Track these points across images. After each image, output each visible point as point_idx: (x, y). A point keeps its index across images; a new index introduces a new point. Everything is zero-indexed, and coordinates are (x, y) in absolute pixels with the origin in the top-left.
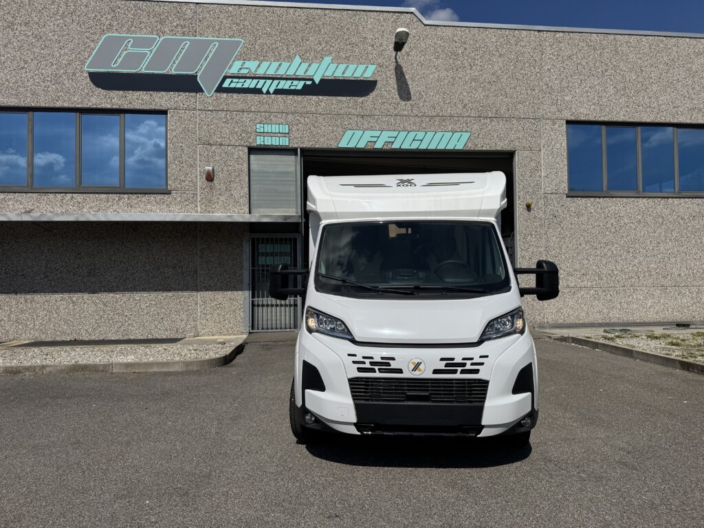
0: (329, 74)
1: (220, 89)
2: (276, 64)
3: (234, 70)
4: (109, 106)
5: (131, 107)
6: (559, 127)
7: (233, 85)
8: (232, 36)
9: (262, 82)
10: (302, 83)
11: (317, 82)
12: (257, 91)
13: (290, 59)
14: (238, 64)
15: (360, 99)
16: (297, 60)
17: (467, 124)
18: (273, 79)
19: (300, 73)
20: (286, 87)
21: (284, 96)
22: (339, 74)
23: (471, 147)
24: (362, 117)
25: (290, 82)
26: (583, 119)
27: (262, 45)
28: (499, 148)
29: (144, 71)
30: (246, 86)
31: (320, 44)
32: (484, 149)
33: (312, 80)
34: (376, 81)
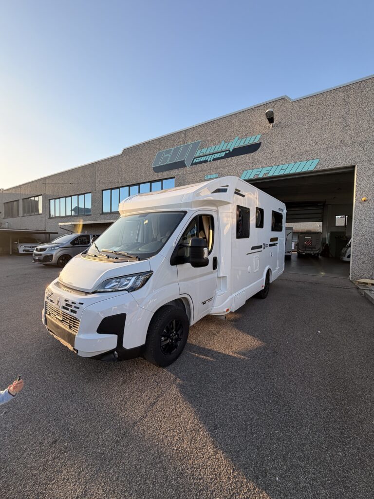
0: (237, 146)
1: (193, 164)
2: (213, 147)
3: (198, 155)
4: (158, 179)
5: (164, 178)
7: (197, 161)
8: (198, 140)
9: (208, 157)
10: (224, 153)
11: (231, 151)
12: (206, 161)
13: (220, 143)
14: (199, 151)
15: (252, 154)
16: (223, 142)
17: (317, 154)
18: (212, 154)
19: (224, 149)
20: (218, 157)
21: (216, 161)
22: (242, 144)
23: (319, 168)
24: (253, 163)
25: (219, 154)
27: (208, 140)
28: (342, 165)
29: (168, 163)
30: (202, 160)
31: (233, 132)
32: (330, 167)
33: (229, 150)
34: (261, 143)
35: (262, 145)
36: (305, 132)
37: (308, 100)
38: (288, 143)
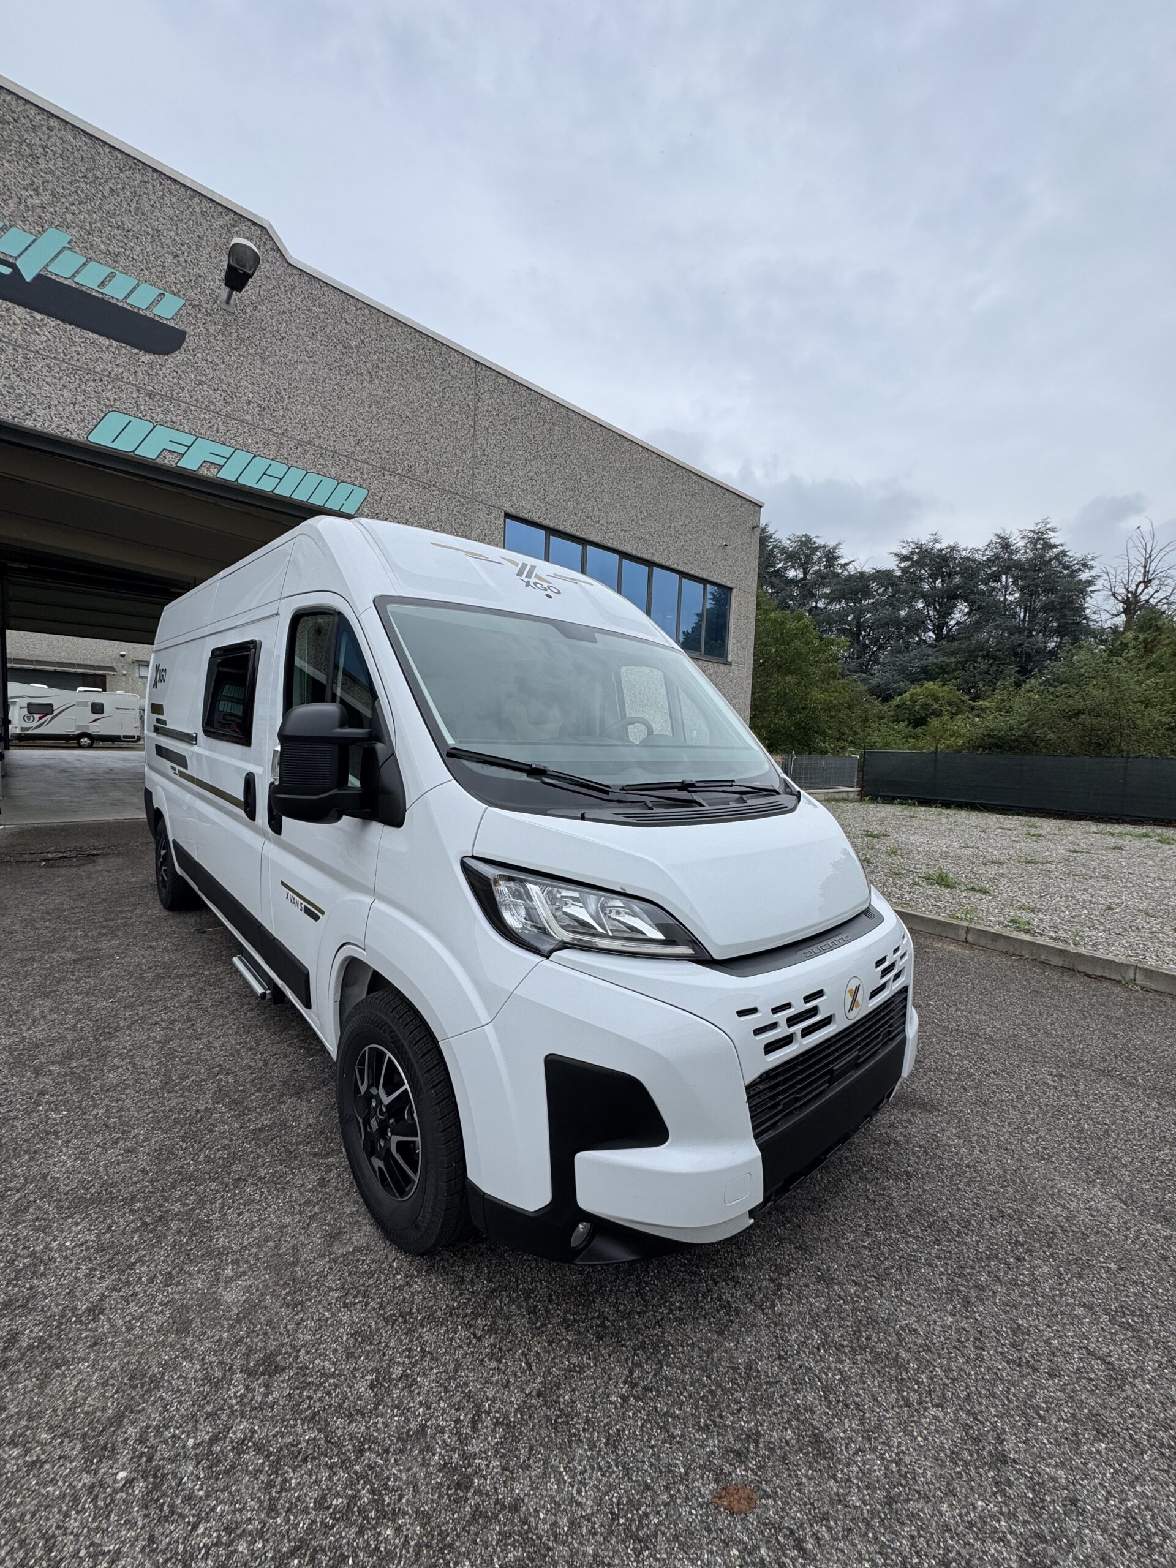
0: (62, 272)
6: (495, 518)
11: (28, 278)
17: (362, 474)
22: (89, 282)
23: (368, 515)
26: (525, 516)
31: (36, 191)
33: (13, 266)
34: (184, 333)
35: (190, 343)
36: (328, 388)
37: (336, 300)
38: (283, 393)
